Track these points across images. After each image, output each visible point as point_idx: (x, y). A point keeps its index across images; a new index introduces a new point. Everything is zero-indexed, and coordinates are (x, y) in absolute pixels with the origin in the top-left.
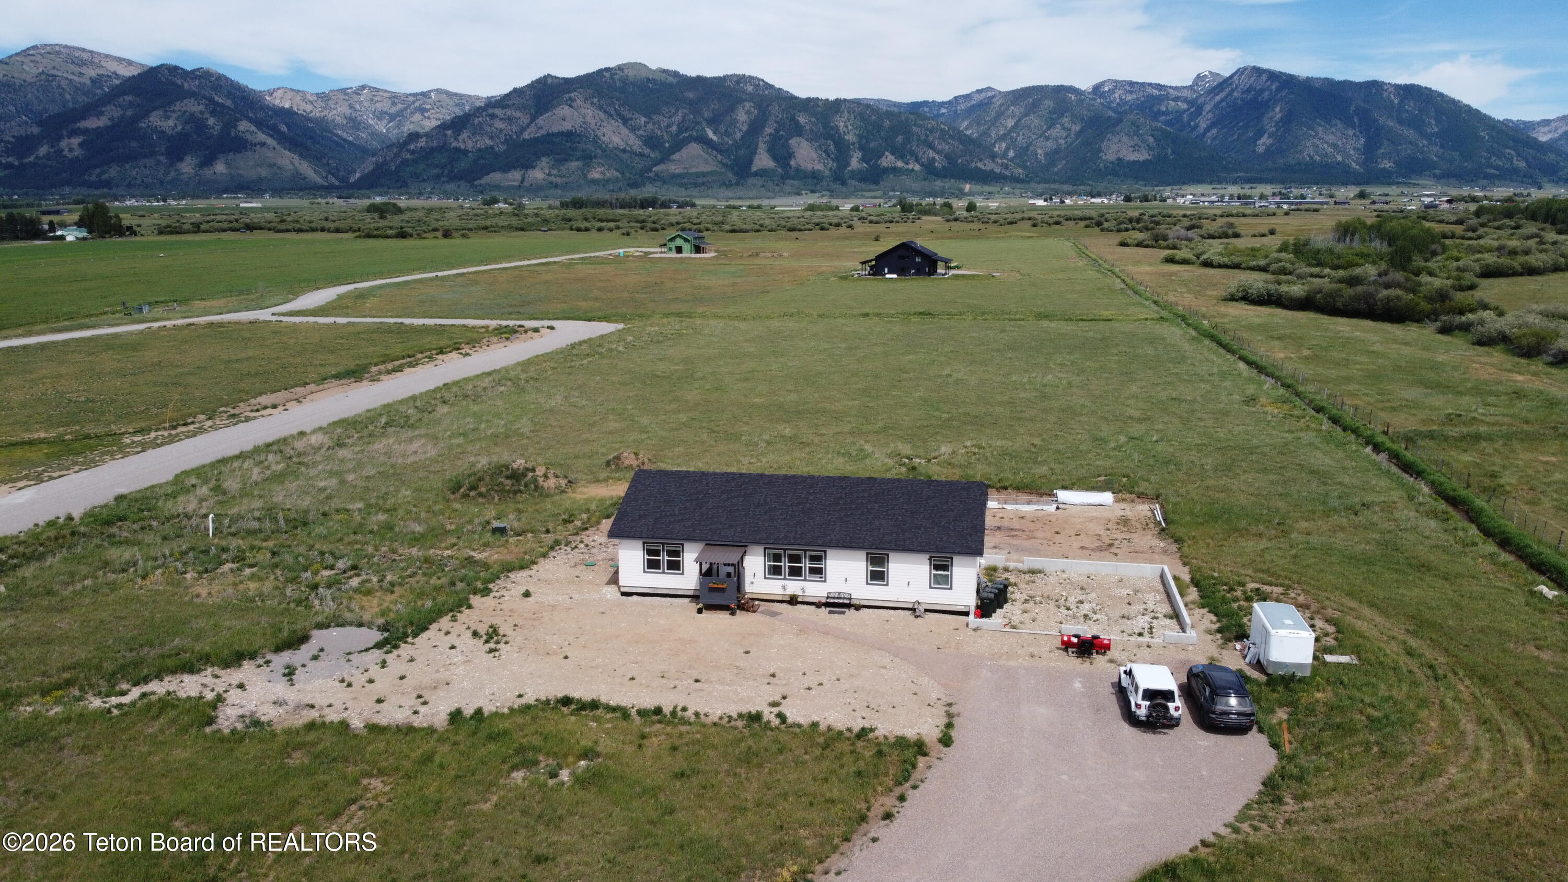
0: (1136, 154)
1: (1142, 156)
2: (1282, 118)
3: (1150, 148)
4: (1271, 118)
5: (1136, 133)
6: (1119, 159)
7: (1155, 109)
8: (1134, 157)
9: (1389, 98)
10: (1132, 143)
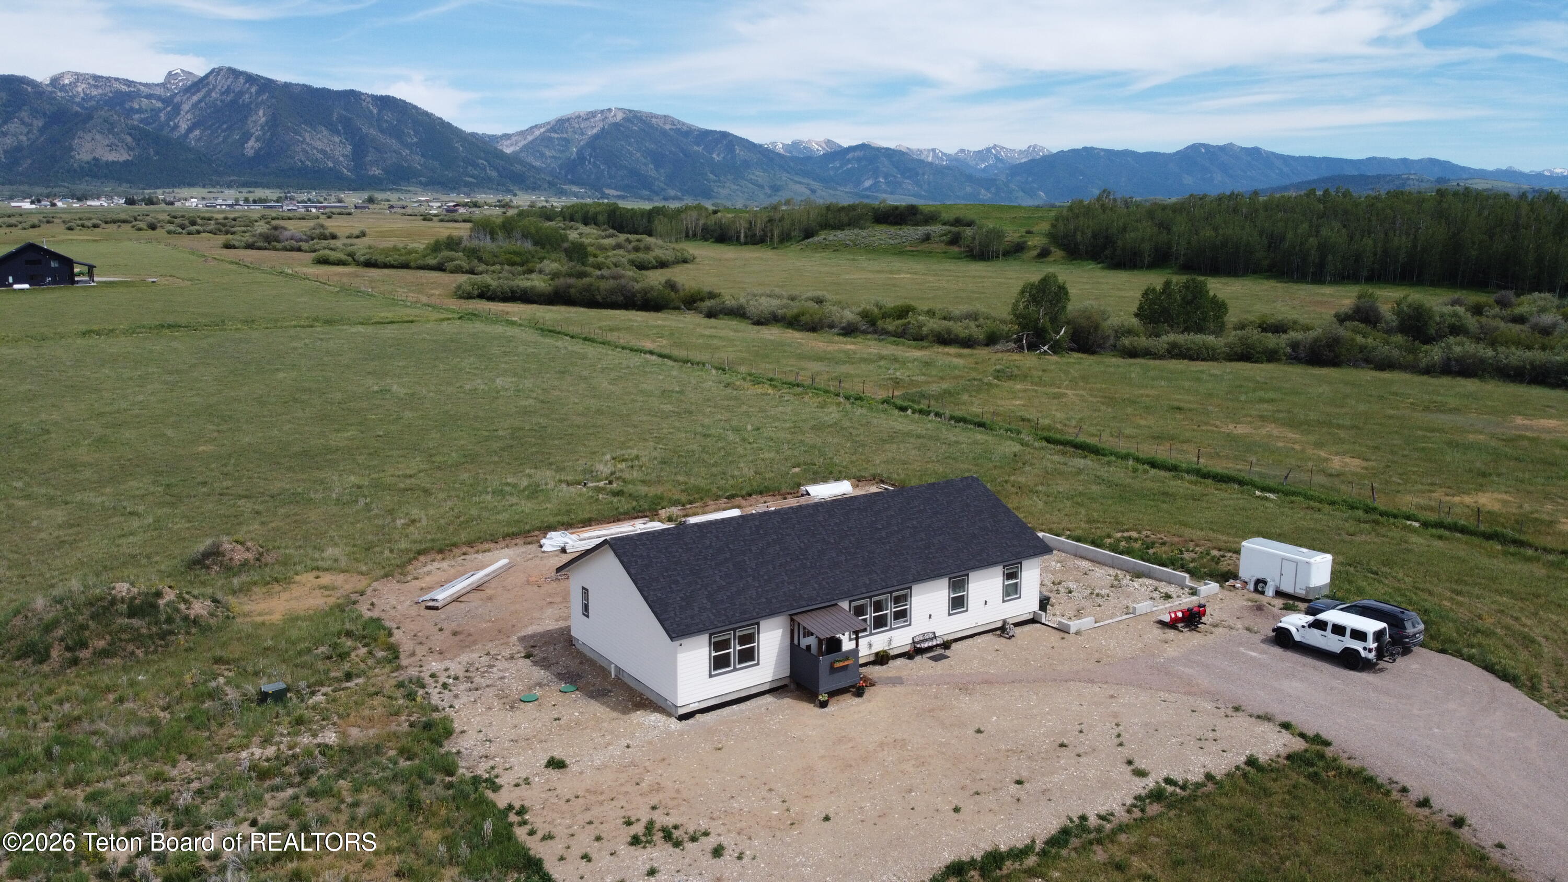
0: (113, 153)
1: (122, 156)
2: (267, 122)
3: (130, 149)
4: (255, 122)
5: (110, 131)
6: (95, 159)
7: (127, 106)
8: (111, 157)
9: (368, 108)
10: (107, 142)
